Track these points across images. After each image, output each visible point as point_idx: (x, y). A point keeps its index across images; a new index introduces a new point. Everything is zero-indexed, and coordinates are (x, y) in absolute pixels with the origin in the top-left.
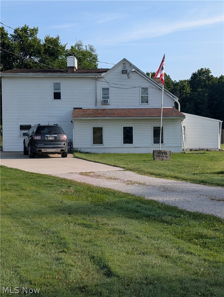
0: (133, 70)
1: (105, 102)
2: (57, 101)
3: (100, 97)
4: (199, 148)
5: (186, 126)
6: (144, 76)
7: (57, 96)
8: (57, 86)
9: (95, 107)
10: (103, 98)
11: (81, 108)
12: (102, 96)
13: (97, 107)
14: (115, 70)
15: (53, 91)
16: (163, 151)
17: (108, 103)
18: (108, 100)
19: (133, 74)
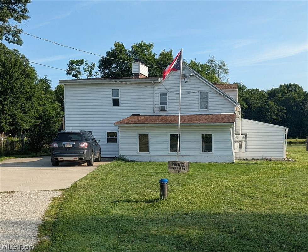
0: (191, 74)
1: (163, 109)
2: (116, 108)
3: (158, 104)
4: (262, 157)
5: (248, 134)
6: (203, 81)
7: (116, 102)
8: (116, 92)
9: (153, 113)
10: (161, 104)
11: (139, 115)
12: (160, 102)
13: (155, 113)
14: (173, 75)
15: (112, 98)
16: (179, 163)
17: (166, 109)
18: (166, 106)
19: (191, 79)
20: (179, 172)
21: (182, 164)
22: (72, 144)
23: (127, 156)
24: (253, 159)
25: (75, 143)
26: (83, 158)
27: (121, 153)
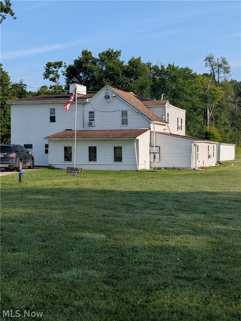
0: (113, 95)
1: (90, 124)
2: (53, 123)
3: (87, 120)
4: (172, 167)
5: (161, 146)
6: (123, 101)
7: (53, 119)
8: (53, 111)
9: (83, 128)
10: (90, 120)
11: (71, 130)
12: (88, 119)
13: (85, 128)
14: (99, 96)
15: (50, 115)
16: (75, 168)
17: (93, 125)
18: (93, 122)
19: (114, 99)
20: (74, 175)
21: (77, 169)
22: (4, 155)
23: (55, 164)
24: (165, 168)
25: (6, 154)
26: (12, 165)
27: (50, 162)
